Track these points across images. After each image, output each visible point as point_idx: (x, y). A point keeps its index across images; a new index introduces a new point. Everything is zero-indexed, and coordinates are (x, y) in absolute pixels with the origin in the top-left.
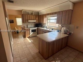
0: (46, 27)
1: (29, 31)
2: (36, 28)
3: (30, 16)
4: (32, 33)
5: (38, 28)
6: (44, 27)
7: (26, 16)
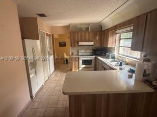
2: (92, 58)
3: (83, 33)
4: (84, 66)
7: (76, 34)
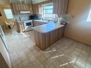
0: (42, 19)
1: (23, 24)
2: (31, 21)
3: (21, 5)
4: (27, 26)
5: (34, 20)
6: (40, 19)
7: (16, 5)
